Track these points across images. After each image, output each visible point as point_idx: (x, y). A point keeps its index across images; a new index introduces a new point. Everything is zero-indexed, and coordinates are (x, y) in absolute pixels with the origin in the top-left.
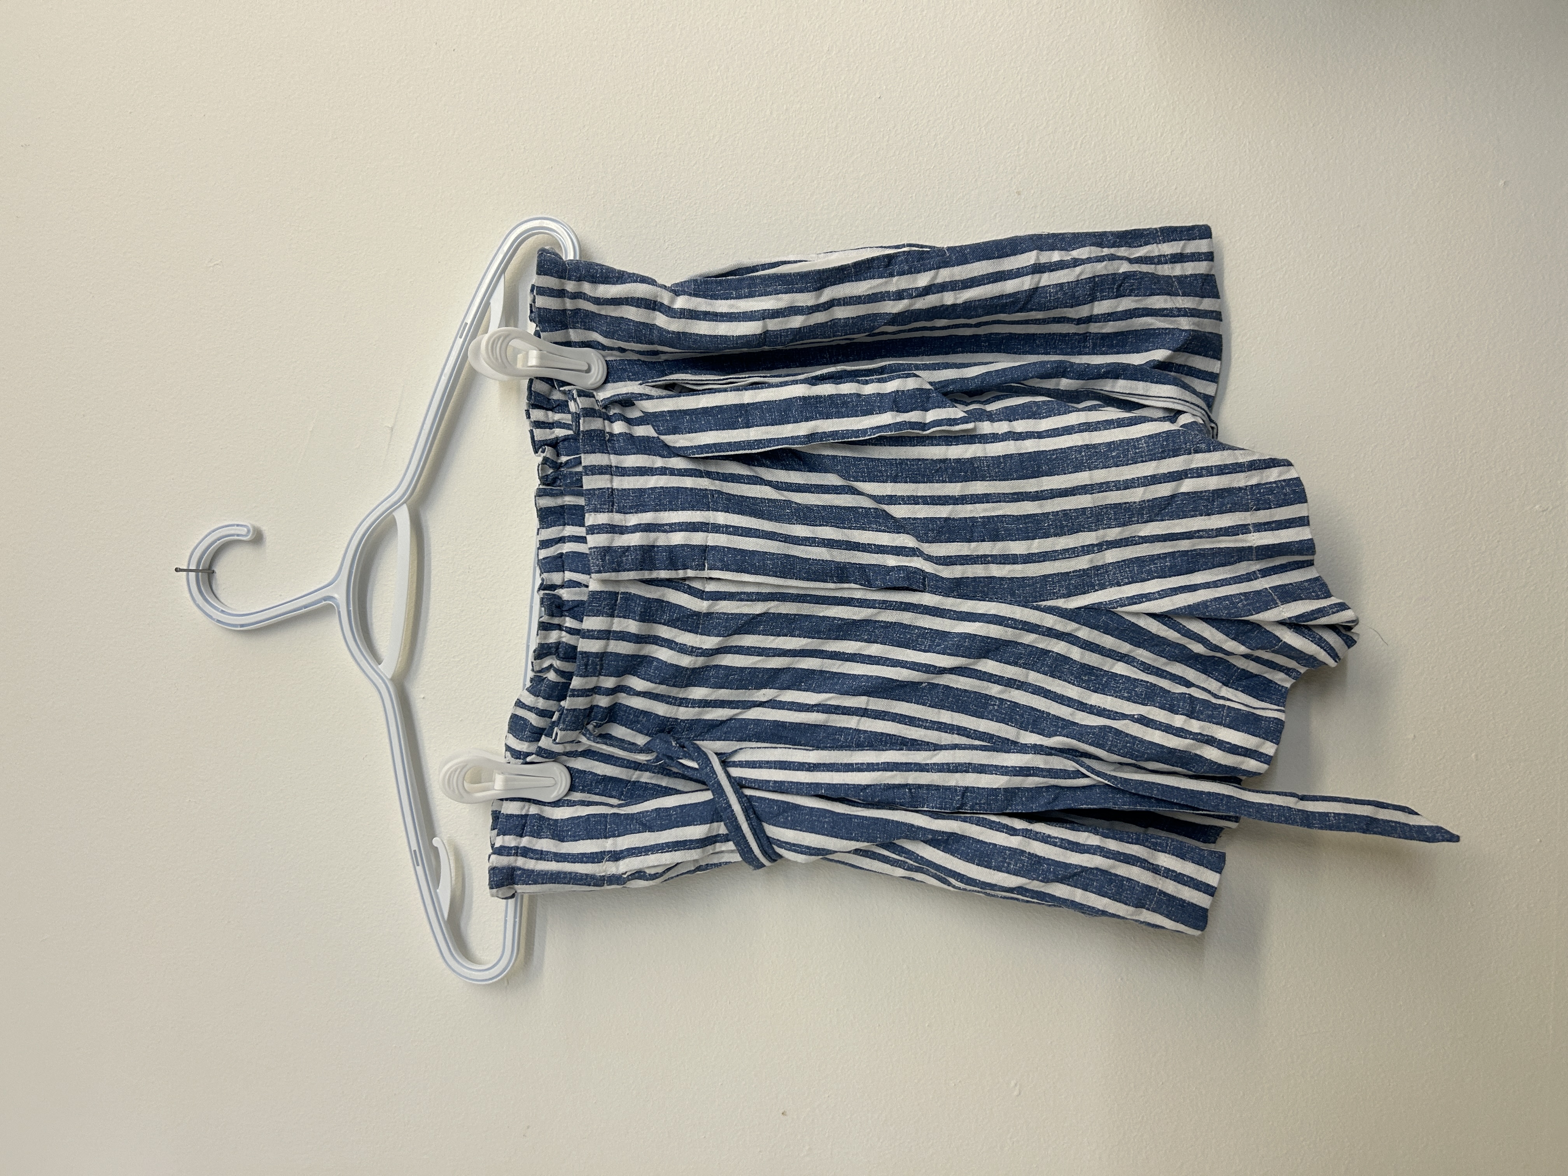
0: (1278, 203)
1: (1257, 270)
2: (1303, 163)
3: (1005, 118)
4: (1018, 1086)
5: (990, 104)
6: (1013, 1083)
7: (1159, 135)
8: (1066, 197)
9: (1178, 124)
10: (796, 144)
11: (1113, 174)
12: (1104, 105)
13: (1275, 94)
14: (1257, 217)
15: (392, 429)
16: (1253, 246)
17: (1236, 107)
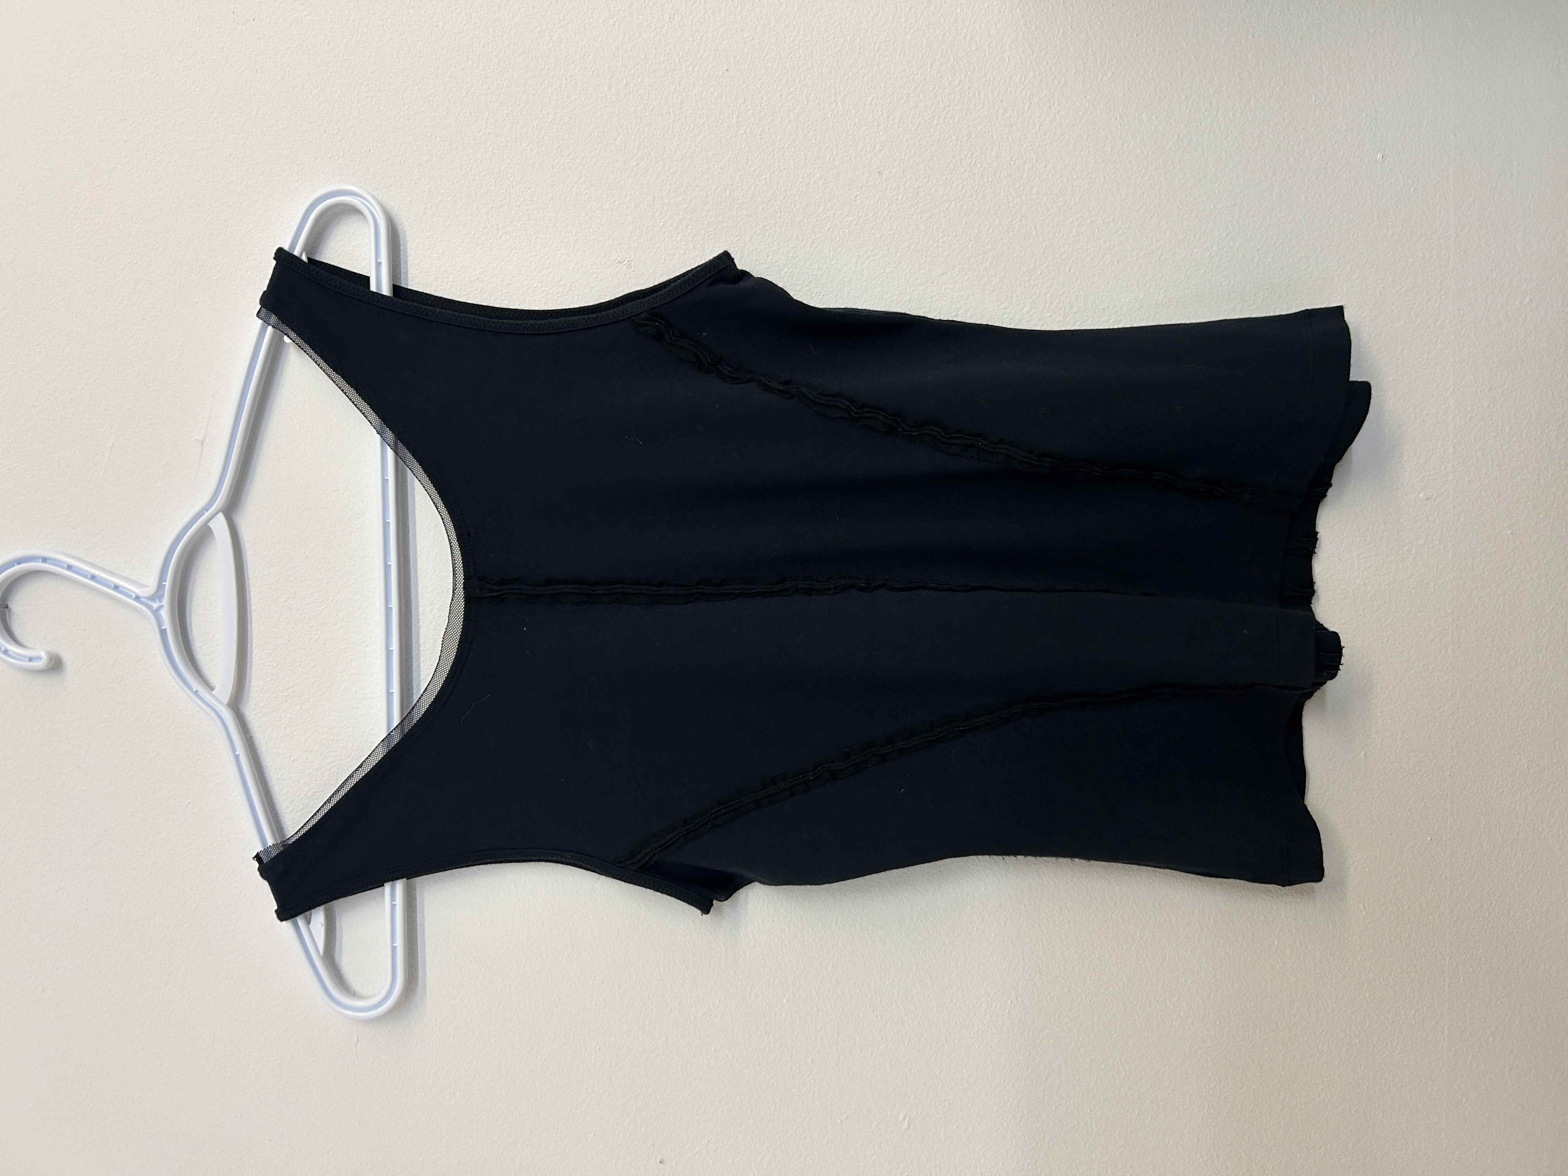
0: (1152, 181)
1: (1133, 251)
2: (1177, 137)
3: (863, 91)
4: (907, 1119)
5: (846, 77)
6: (901, 1117)
7: (1026, 108)
8: (930, 176)
9: (1046, 96)
10: (639, 121)
11: (979, 152)
12: (967, 78)
13: (1146, 64)
14: (1131, 195)
15: (202, 443)
16: (1127, 225)
17: (1105, 78)
